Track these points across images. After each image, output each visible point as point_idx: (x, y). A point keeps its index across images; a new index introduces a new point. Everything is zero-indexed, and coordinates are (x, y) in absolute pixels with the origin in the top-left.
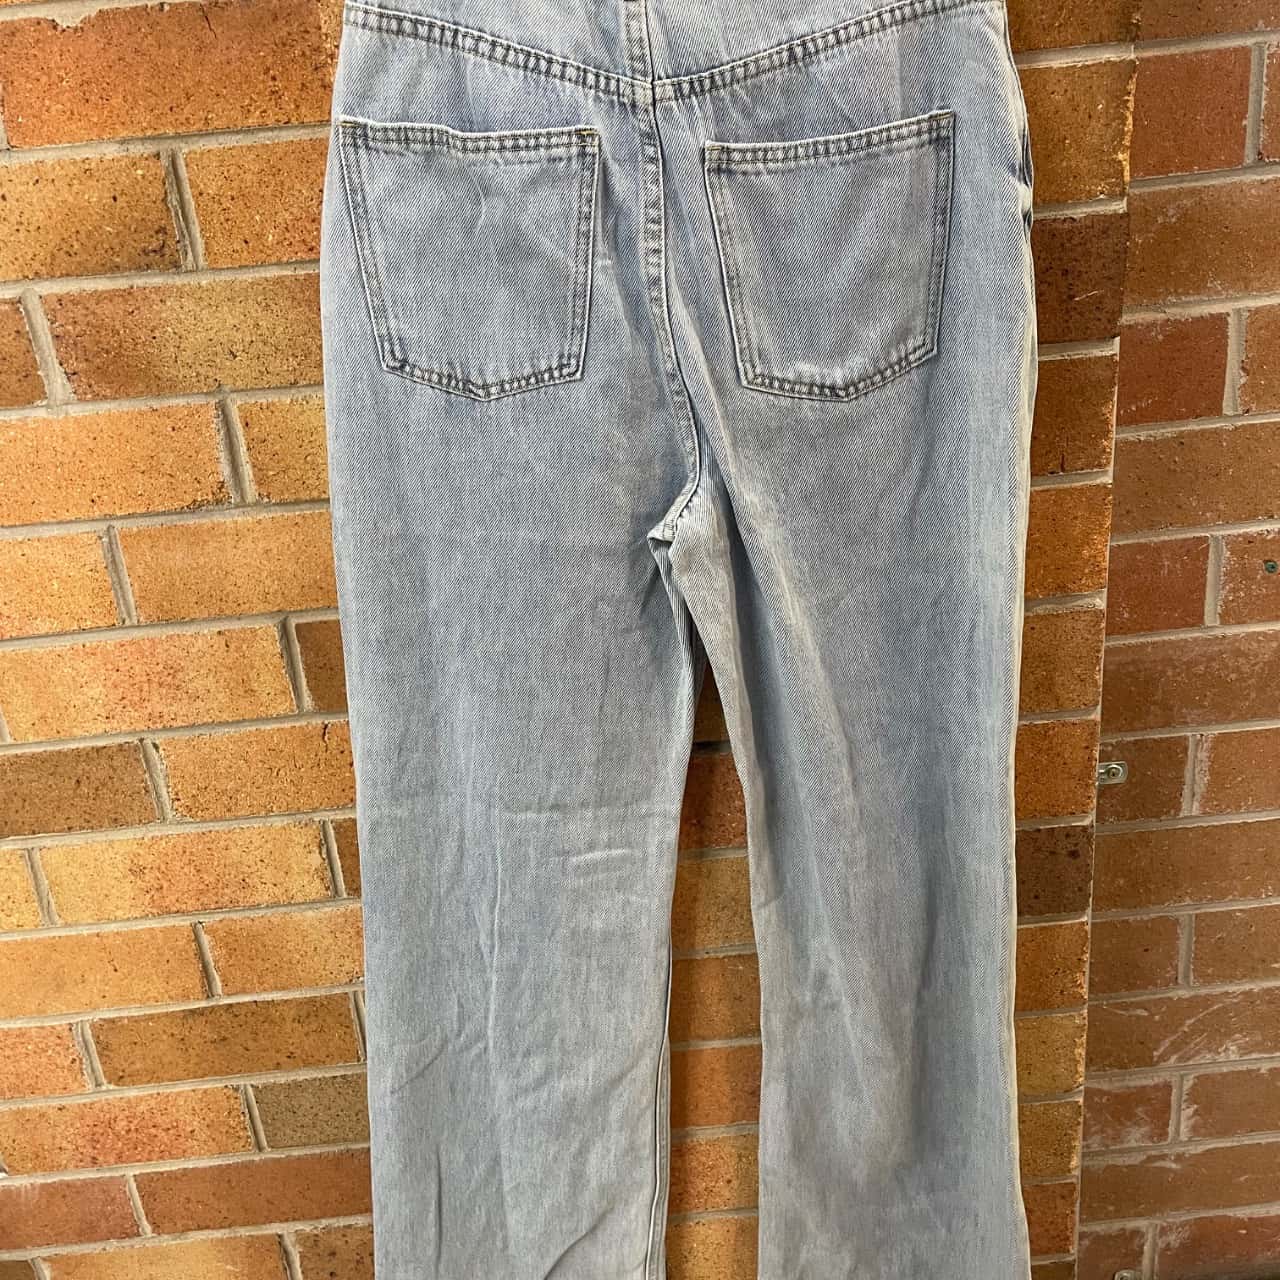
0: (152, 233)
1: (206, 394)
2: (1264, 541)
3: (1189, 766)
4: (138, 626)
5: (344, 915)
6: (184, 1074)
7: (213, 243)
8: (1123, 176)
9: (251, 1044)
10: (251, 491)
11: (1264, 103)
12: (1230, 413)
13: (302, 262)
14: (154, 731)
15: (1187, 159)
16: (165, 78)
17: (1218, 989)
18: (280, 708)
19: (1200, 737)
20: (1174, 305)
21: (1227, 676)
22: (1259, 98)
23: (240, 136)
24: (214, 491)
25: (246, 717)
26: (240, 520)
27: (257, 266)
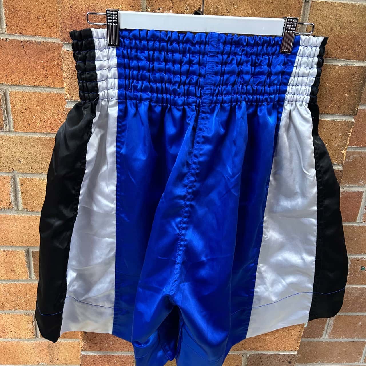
1: (9, 173)
2: (362, 261)
3: (327, 324)
5: (39, 344)
7: (17, 123)
8: (343, 158)
10: (21, 206)
12: (359, 221)
13: (49, 133)
15: (359, 142)
16: (5, 65)
18: (23, 277)
20: (347, 187)
23: (31, 88)
24: (8, 205)
25: (11, 279)
26: (16, 215)
27: (32, 133)
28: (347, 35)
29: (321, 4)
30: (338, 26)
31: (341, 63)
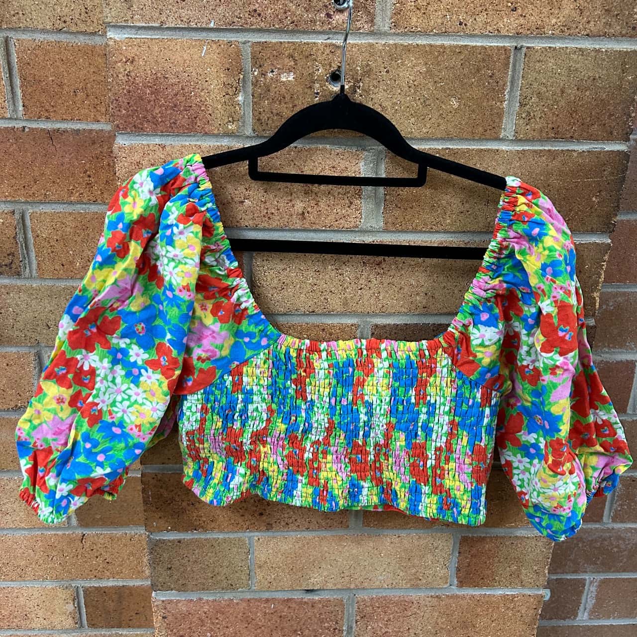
0: (6, 255)
1: (30, 347)
3: (585, 594)
7: (42, 264)
8: (595, 306)
12: (630, 413)
15: (623, 276)
16: (22, 169)
19: (592, 580)
20: (607, 353)
21: (612, 549)
23: (65, 206)
27: (68, 279)
28: (589, 100)
29: (542, 52)
30: (572, 86)
31: (581, 147)
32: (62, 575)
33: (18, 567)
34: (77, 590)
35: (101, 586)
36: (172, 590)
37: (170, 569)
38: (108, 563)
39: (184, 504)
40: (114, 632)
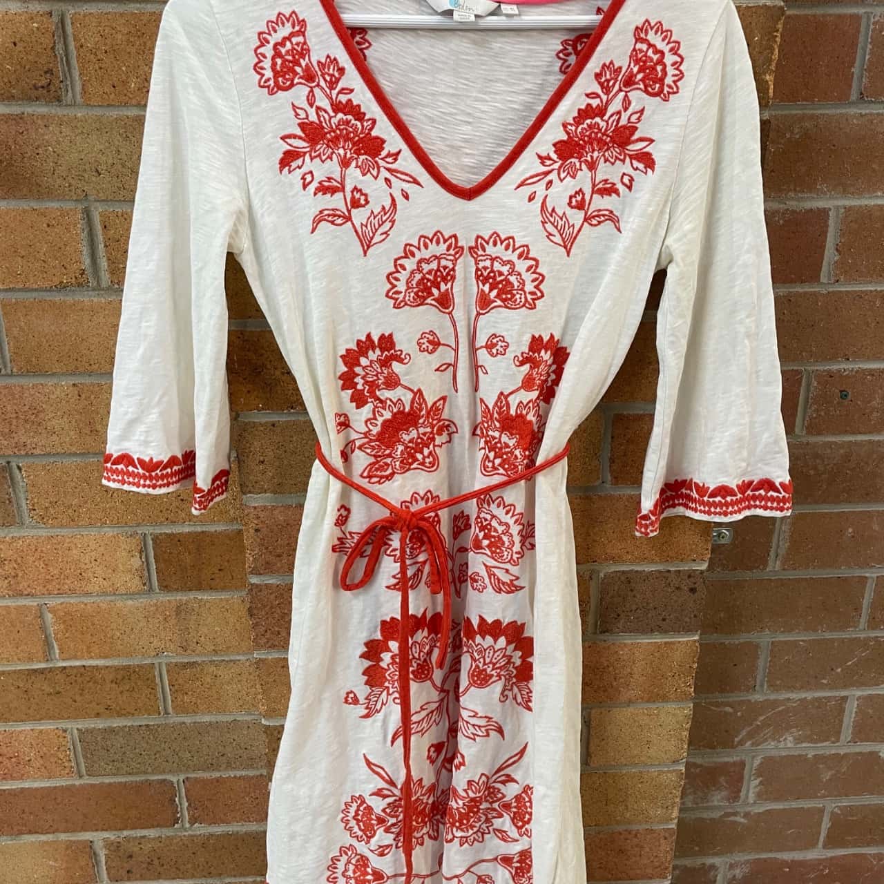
0: (42, 73)
1: (76, 200)
2: (841, 376)
3: (776, 535)
4: (11, 375)
5: (155, 605)
6: (24, 717)
7: (89, 85)
9: (78, 698)
10: (105, 277)
11: (867, 57)
12: (825, 281)
14: (17, 456)
15: (810, 92)
17: (783, 695)
20: (793, 199)
22: (864, 52)
23: (115, 5)
24: (77, 275)
25: (90, 451)
26: (95, 300)
27: (121, 106)
32: (125, 517)
33: (70, 506)
34: (144, 538)
35: (174, 532)
36: (265, 492)
37: (262, 462)
38: (182, 500)
39: (278, 373)
40: (192, 597)
